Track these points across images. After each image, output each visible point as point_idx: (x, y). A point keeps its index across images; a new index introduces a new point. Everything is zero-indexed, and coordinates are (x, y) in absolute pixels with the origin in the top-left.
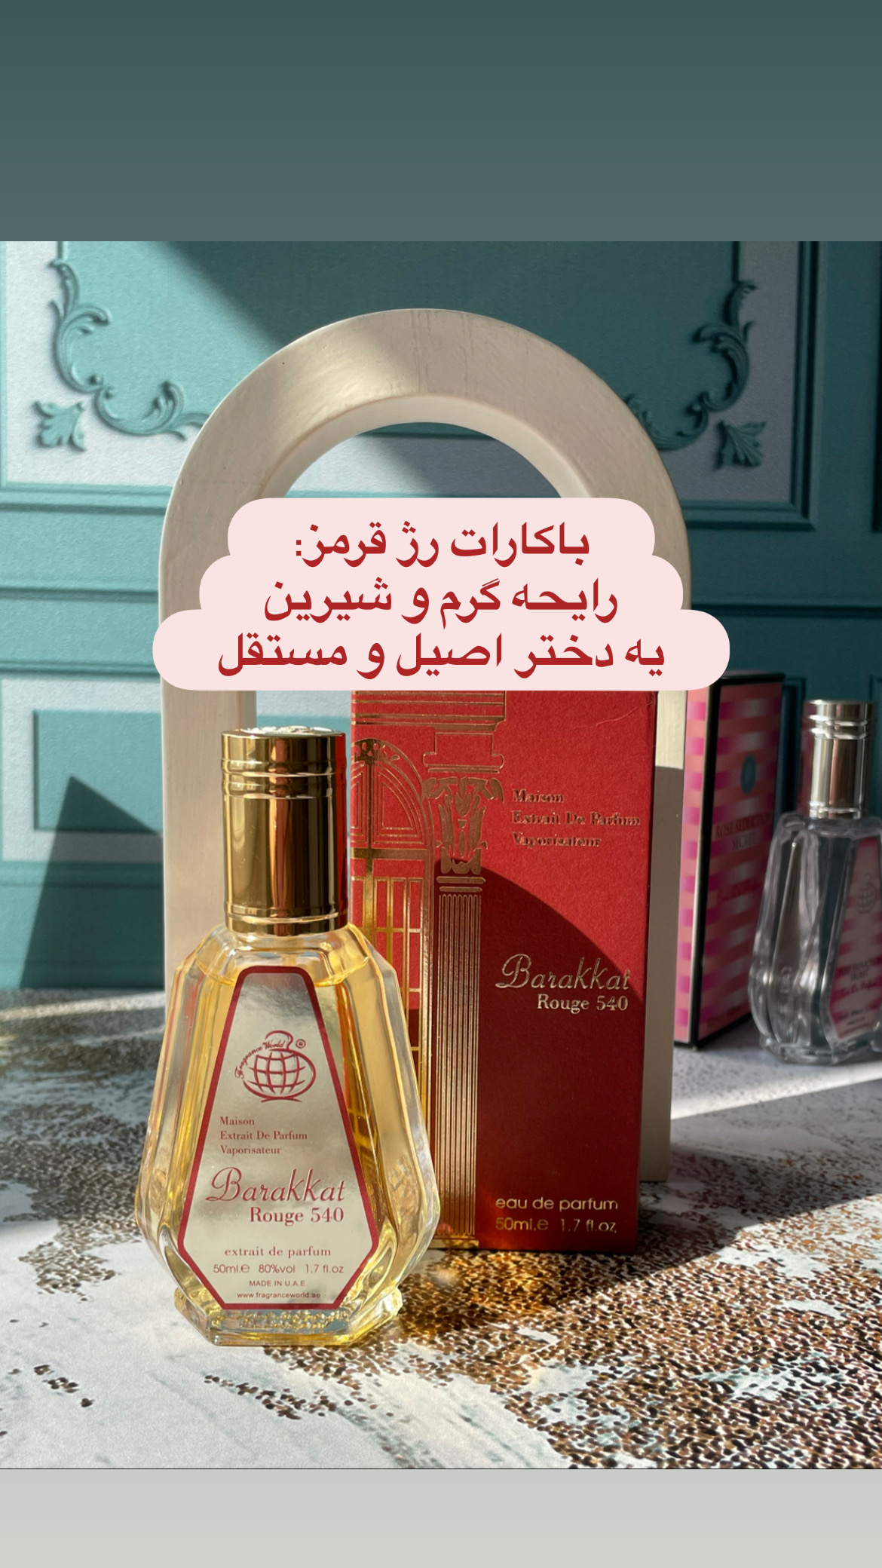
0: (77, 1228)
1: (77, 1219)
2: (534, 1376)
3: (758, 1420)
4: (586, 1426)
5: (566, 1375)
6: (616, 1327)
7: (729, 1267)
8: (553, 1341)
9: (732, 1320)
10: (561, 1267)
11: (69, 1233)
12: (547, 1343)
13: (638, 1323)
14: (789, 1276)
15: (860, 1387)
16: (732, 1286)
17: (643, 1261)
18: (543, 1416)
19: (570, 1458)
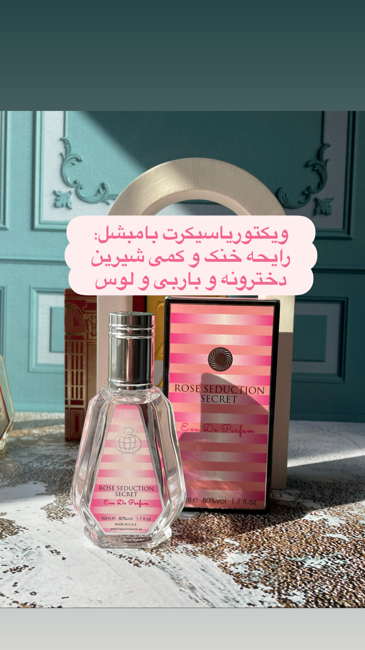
0: (62, 498)
1: (62, 495)
2: (229, 556)
3: (313, 575)
4: (247, 574)
5: (241, 556)
6: (262, 541)
7: (307, 521)
8: (237, 544)
9: (306, 540)
10: (243, 518)
11: (59, 500)
12: (235, 545)
13: (270, 540)
14: (330, 525)
15: (353, 565)
16: (307, 528)
17: (274, 517)
18: (231, 570)
19: (241, 585)
